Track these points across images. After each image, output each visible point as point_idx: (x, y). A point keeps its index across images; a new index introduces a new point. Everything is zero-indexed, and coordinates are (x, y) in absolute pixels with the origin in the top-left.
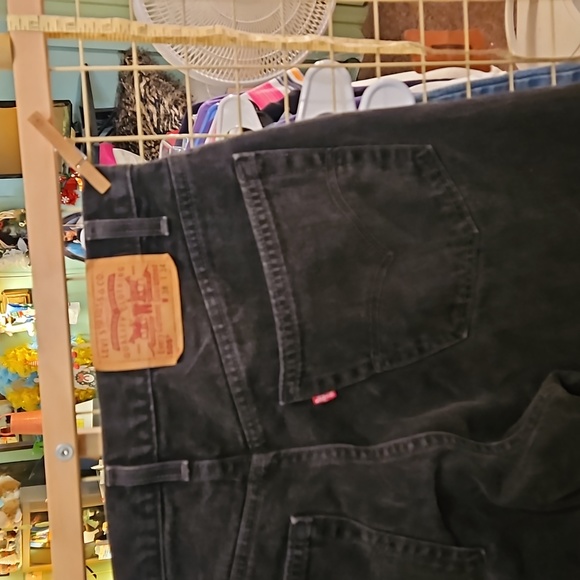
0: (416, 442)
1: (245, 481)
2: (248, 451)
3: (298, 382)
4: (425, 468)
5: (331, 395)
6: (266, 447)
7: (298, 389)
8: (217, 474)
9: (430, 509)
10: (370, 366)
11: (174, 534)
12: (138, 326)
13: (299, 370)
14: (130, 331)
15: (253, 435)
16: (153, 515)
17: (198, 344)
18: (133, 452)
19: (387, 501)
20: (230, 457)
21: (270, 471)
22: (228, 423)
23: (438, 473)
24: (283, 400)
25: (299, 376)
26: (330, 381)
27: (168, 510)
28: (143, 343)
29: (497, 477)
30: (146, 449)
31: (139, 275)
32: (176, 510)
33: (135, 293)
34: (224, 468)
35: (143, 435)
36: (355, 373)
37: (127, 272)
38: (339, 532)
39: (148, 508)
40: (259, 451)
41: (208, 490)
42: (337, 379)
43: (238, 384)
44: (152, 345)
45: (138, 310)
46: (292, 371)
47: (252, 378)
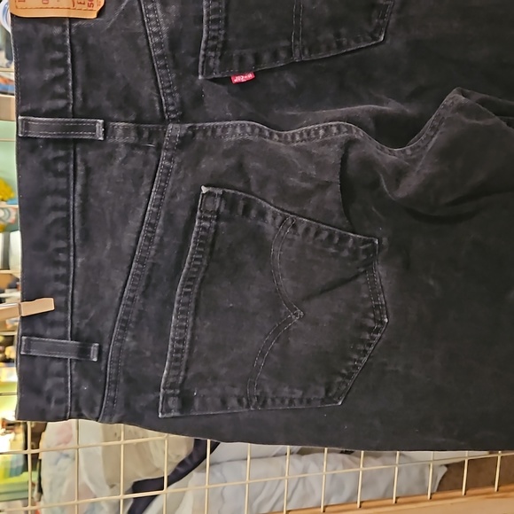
0: (327, 129)
1: (159, 147)
2: (164, 121)
3: (219, 54)
4: (333, 155)
5: (250, 76)
6: (182, 119)
7: (218, 62)
8: (132, 138)
10: (290, 53)
11: (85, 196)
13: (222, 38)
15: (171, 102)
16: (65, 174)
18: (48, 105)
19: (294, 181)
20: (148, 126)
21: (185, 142)
22: (146, 90)
23: (344, 159)
24: (202, 74)
25: (220, 46)
26: (250, 60)
27: (81, 172)
29: (399, 173)
30: (61, 103)
32: (88, 171)
34: (139, 133)
35: (59, 89)
36: (275, 56)
38: (246, 210)
39: (60, 167)
40: (174, 120)
41: (122, 151)
42: (257, 59)
46: (214, 38)
47: (174, 42)
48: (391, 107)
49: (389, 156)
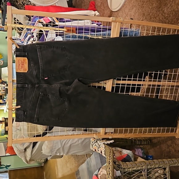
0: (57, 85)
1: (35, 88)
2: (35, 84)
4: (58, 89)
6: (38, 84)
7: (43, 77)
8: (31, 87)
9: (58, 94)
10: (53, 75)
11: (25, 93)
12: (22, 67)
14: (21, 67)
15: (36, 82)
16: (22, 91)
17: (30, 70)
18: (20, 83)
19: (53, 92)
20: (33, 85)
21: (38, 87)
22: (33, 80)
23: (60, 89)
24: (41, 78)
26: (47, 77)
27: (24, 90)
28: (23, 69)
29: (68, 90)
30: (22, 82)
31: (22, 60)
32: (25, 91)
33: (22, 63)
34: (32, 86)
35: (22, 81)
36: (51, 76)
37: (21, 60)
38: (46, 95)
39: (22, 90)
40: (37, 84)
41: (30, 88)
42: (48, 76)
43: (35, 76)
44: (24, 70)
45: (22, 65)
46: (42, 75)
47: (37, 75)
48: (68, 81)
49: (67, 88)
